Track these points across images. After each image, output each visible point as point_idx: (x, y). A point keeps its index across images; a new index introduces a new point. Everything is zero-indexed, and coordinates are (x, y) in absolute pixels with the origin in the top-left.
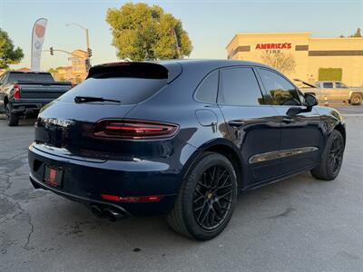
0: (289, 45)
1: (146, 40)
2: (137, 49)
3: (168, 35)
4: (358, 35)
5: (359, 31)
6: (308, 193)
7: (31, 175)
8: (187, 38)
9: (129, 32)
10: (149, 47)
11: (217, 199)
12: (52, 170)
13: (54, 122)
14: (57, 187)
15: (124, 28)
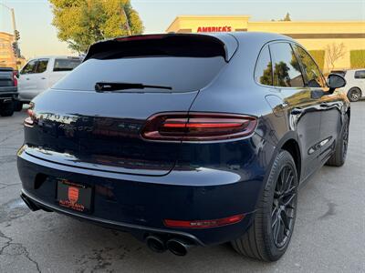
0: (229, 28)
1: (94, 19)
2: (83, 30)
3: (118, 14)
4: (288, 19)
5: (288, 15)
6: (332, 183)
7: (23, 190)
8: (137, 18)
9: (73, 10)
10: (97, 27)
11: (283, 208)
12: (70, 188)
13: (52, 118)
14: (85, 212)
15: (67, 5)
